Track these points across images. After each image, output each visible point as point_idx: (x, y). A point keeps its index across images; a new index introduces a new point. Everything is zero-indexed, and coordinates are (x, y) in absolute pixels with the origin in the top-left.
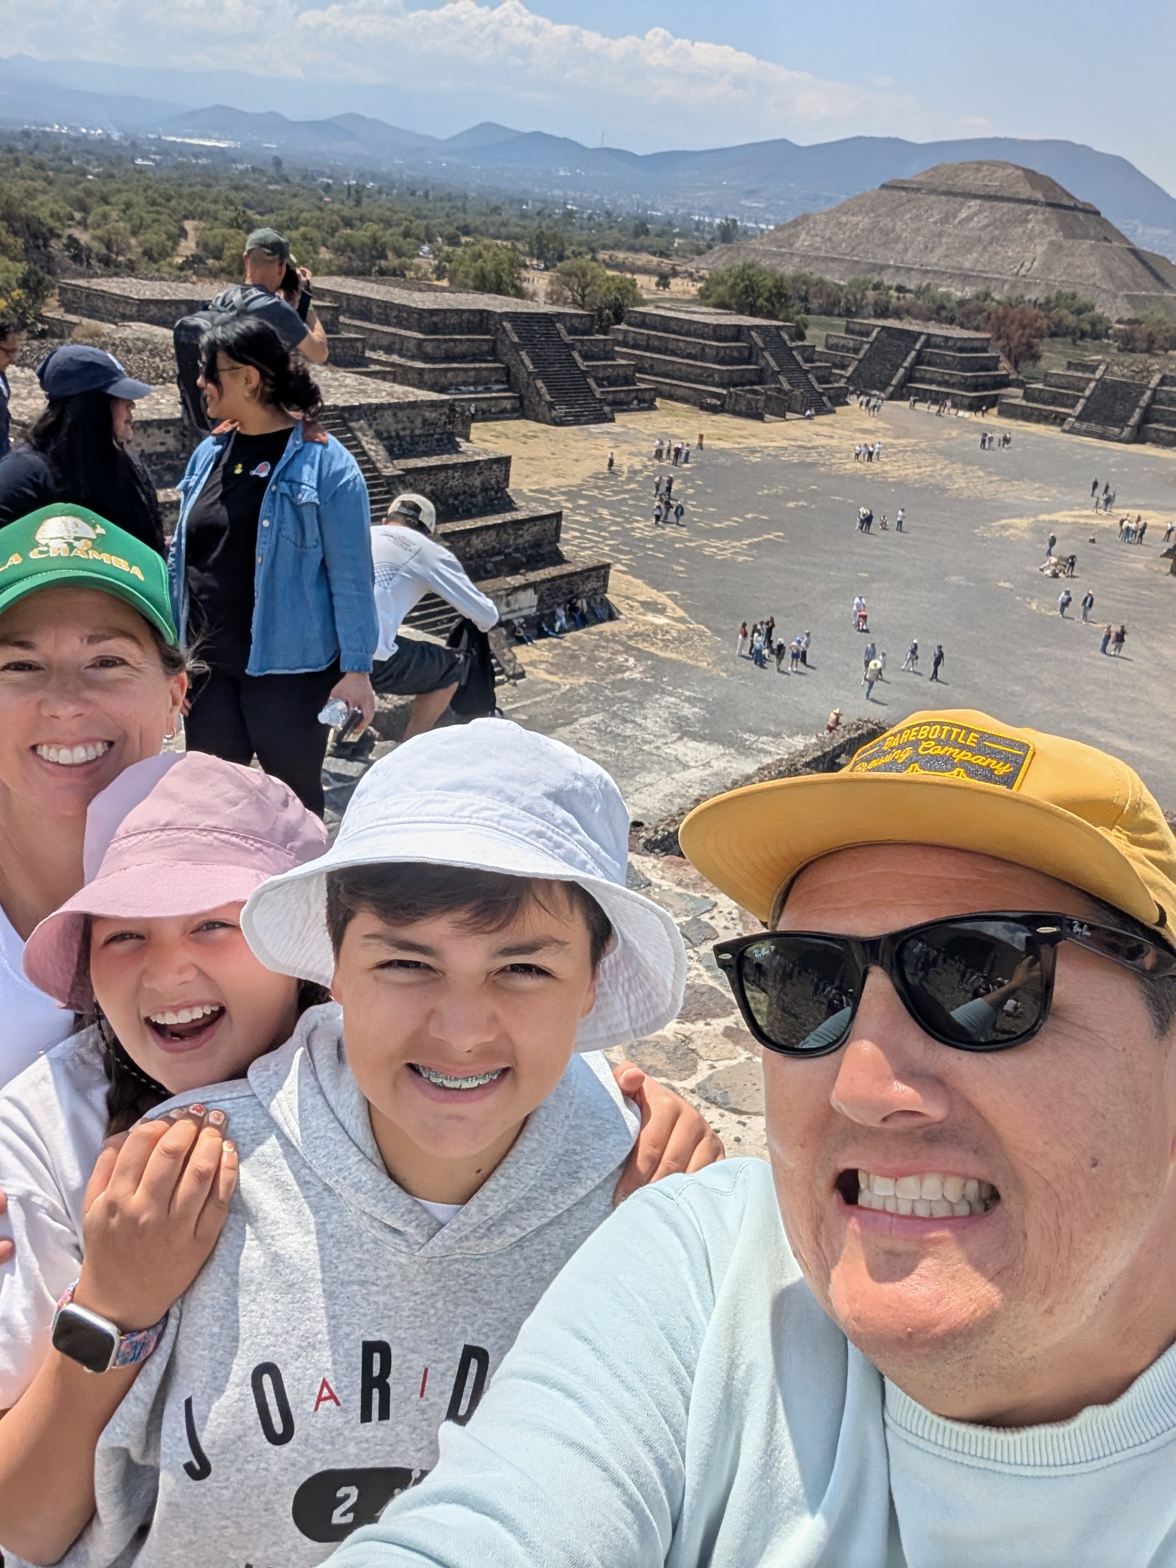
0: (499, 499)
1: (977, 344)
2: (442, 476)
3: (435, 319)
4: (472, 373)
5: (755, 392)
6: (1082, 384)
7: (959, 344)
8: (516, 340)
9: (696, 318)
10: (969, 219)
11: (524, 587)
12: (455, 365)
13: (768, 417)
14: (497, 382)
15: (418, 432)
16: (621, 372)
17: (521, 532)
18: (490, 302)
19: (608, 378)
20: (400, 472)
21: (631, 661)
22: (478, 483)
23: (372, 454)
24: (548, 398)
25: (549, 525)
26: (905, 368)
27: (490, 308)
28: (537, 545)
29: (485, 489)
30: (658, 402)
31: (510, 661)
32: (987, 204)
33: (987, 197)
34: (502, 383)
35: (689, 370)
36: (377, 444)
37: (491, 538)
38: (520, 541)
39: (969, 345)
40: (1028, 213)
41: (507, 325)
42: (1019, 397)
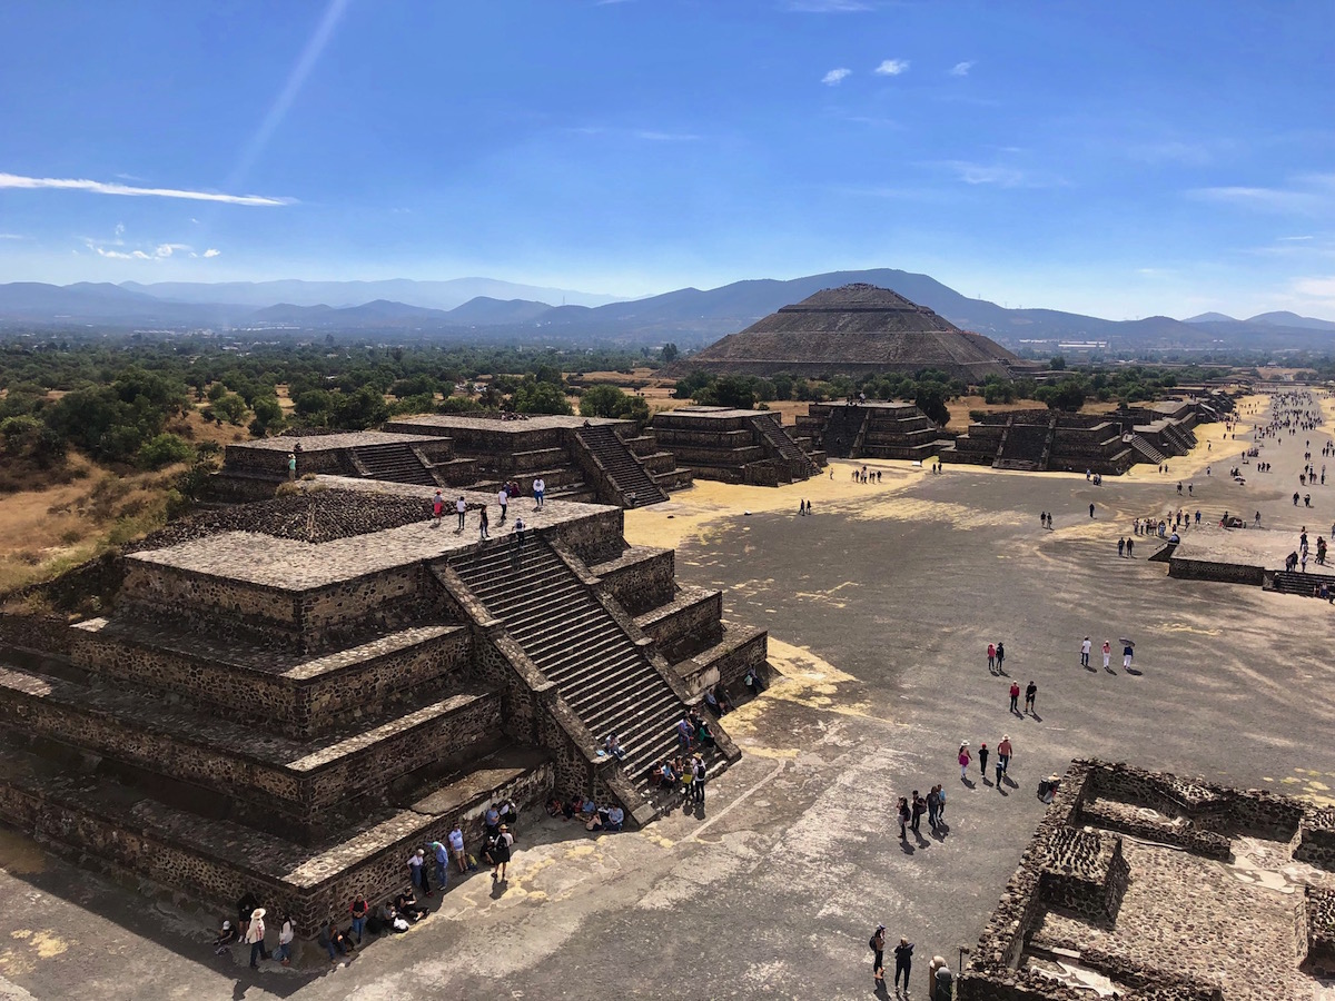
0: (668, 588)
1: (909, 411)
2: (626, 576)
3: (524, 439)
4: (558, 477)
5: (764, 465)
6: (998, 431)
7: (897, 412)
8: (587, 447)
9: (709, 415)
10: (845, 326)
11: (709, 667)
12: (544, 472)
13: (779, 484)
14: (577, 481)
15: (598, 541)
16: (665, 461)
17: (694, 615)
18: (560, 421)
19: (656, 468)
20: (598, 580)
21: (821, 725)
22: (652, 578)
23: (573, 566)
24: (619, 489)
25: (713, 605)
27: (563, 426)
28: (706, 622)
29: (657, 581)
30: (695, 481)
31: (727, 743)
32: (855, 315)
33: (854, 310)
34: (580, 481)
35: (712, 453)
36: (574, 559)
37: (672, 625)
38: (695, 623)
39: (904, 412)
40: (886, 317)
41: (578, 436)
42: (951, 446)
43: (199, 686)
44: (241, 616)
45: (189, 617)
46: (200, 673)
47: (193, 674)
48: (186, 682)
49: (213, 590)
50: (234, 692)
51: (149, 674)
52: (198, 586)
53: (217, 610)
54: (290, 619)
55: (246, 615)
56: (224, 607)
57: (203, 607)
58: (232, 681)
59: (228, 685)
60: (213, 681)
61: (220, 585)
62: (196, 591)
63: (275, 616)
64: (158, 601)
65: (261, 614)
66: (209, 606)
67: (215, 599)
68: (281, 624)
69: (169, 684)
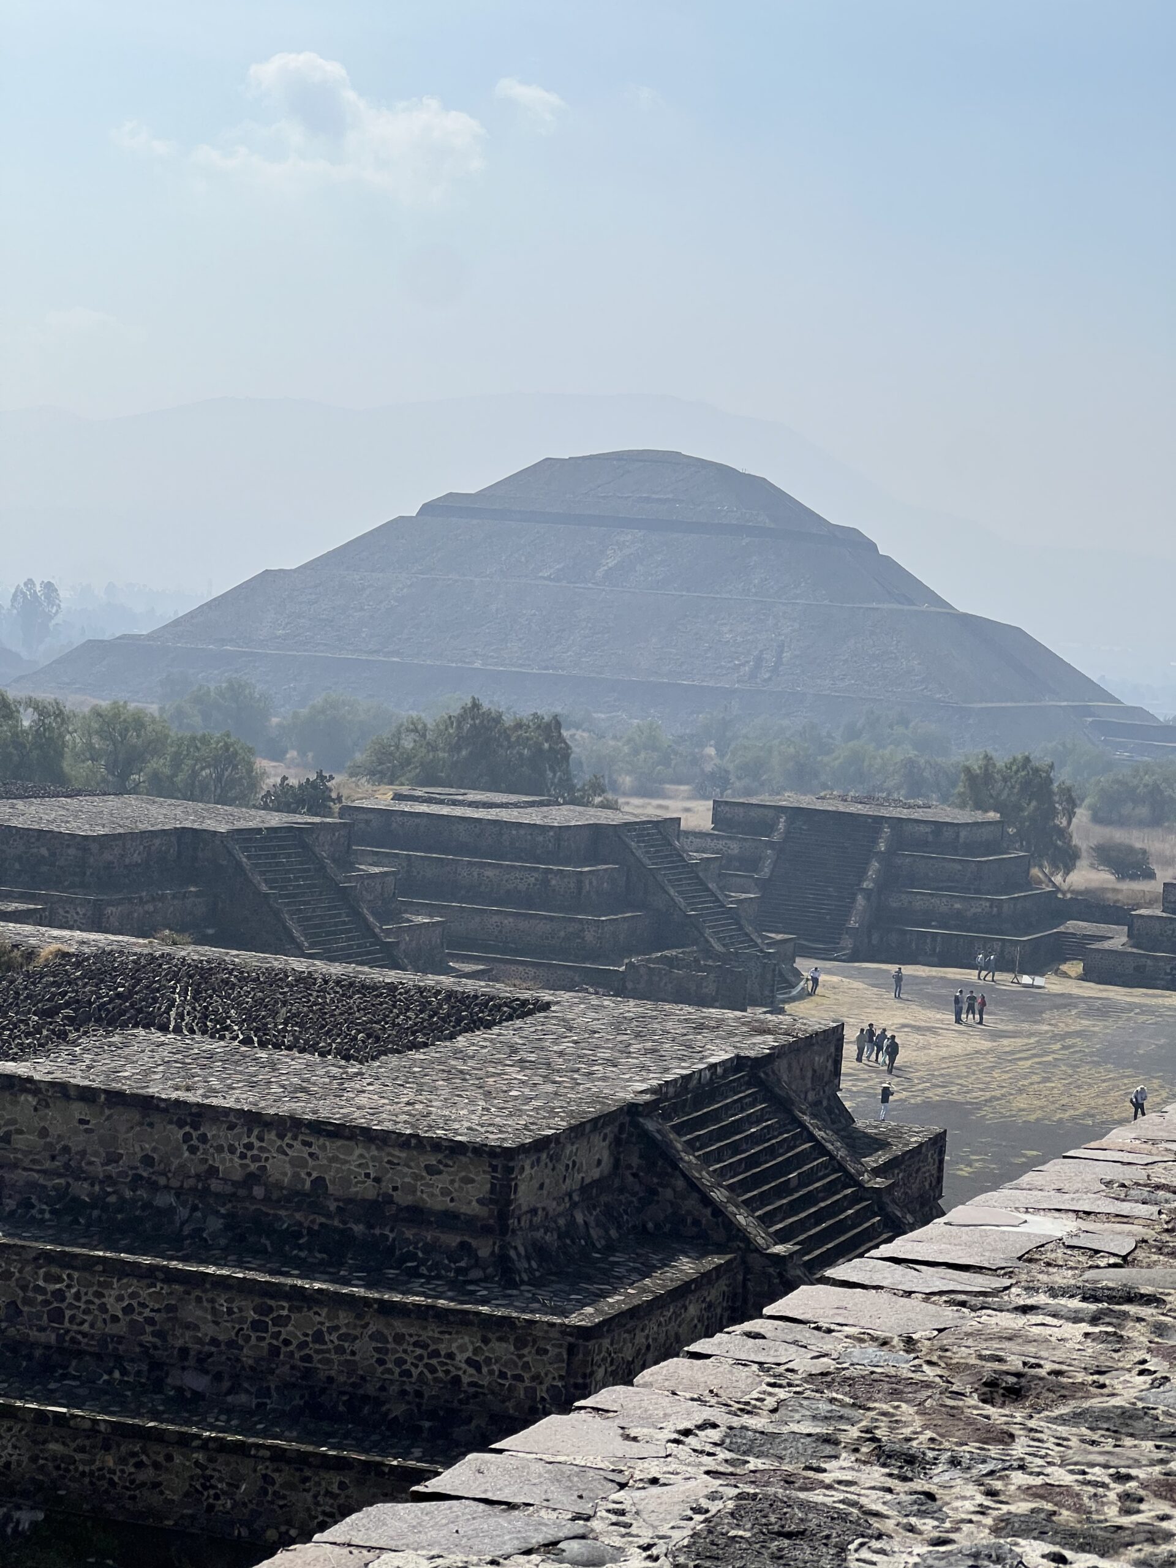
1: (983, 836)
10: (625, 569)
23: (830, 1147)
26: (868, 893)
32: (656, 538)
33: (655, 524)
41: (242, 857)
42: (1118, 939)
43: (275, 1351)
44: (333, 1206)
45: (171, 1210)
46: (280, 1321)
47: (257, 1326)
48: (231, 1344)
49: (249, 1146)
50: (381, 1362)
51: (120, 1329)
52: (203, 1139)
53: (258, 1192)
54: (475, 1209)
55: (350, 1201)
56: (278, 1186)
57: (215, 1185)
58: (375, 1337)
59: (365, 1349)
60: (319, 1337)
61: (273, 1136)
62: (193, 1150)
63: (429, 1202)
64: (78, 1175)
65: (389, 1200)
66: (234, 1183)
67: (253, 1167)
68: (449, 1219)
69: (184, 1352)
